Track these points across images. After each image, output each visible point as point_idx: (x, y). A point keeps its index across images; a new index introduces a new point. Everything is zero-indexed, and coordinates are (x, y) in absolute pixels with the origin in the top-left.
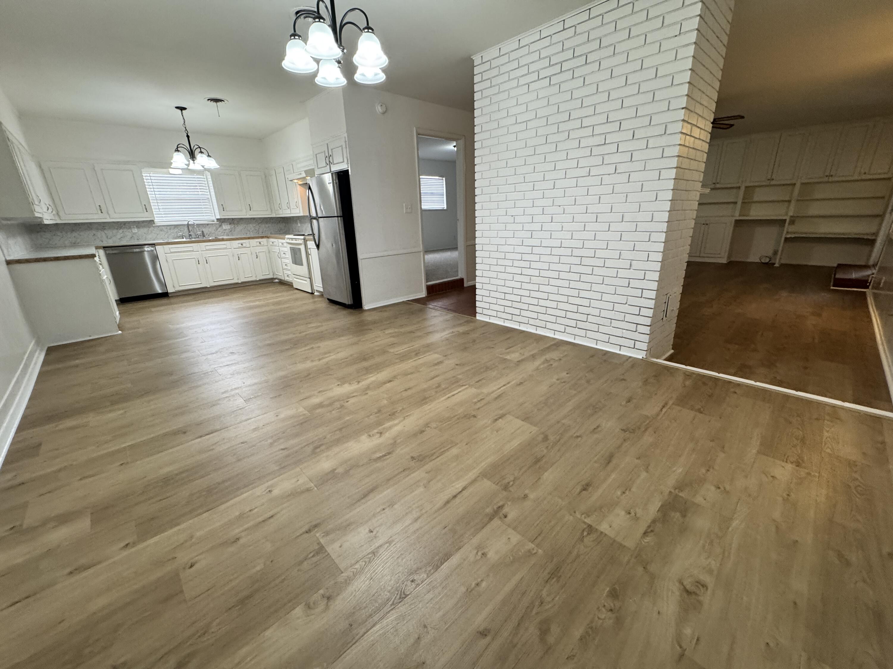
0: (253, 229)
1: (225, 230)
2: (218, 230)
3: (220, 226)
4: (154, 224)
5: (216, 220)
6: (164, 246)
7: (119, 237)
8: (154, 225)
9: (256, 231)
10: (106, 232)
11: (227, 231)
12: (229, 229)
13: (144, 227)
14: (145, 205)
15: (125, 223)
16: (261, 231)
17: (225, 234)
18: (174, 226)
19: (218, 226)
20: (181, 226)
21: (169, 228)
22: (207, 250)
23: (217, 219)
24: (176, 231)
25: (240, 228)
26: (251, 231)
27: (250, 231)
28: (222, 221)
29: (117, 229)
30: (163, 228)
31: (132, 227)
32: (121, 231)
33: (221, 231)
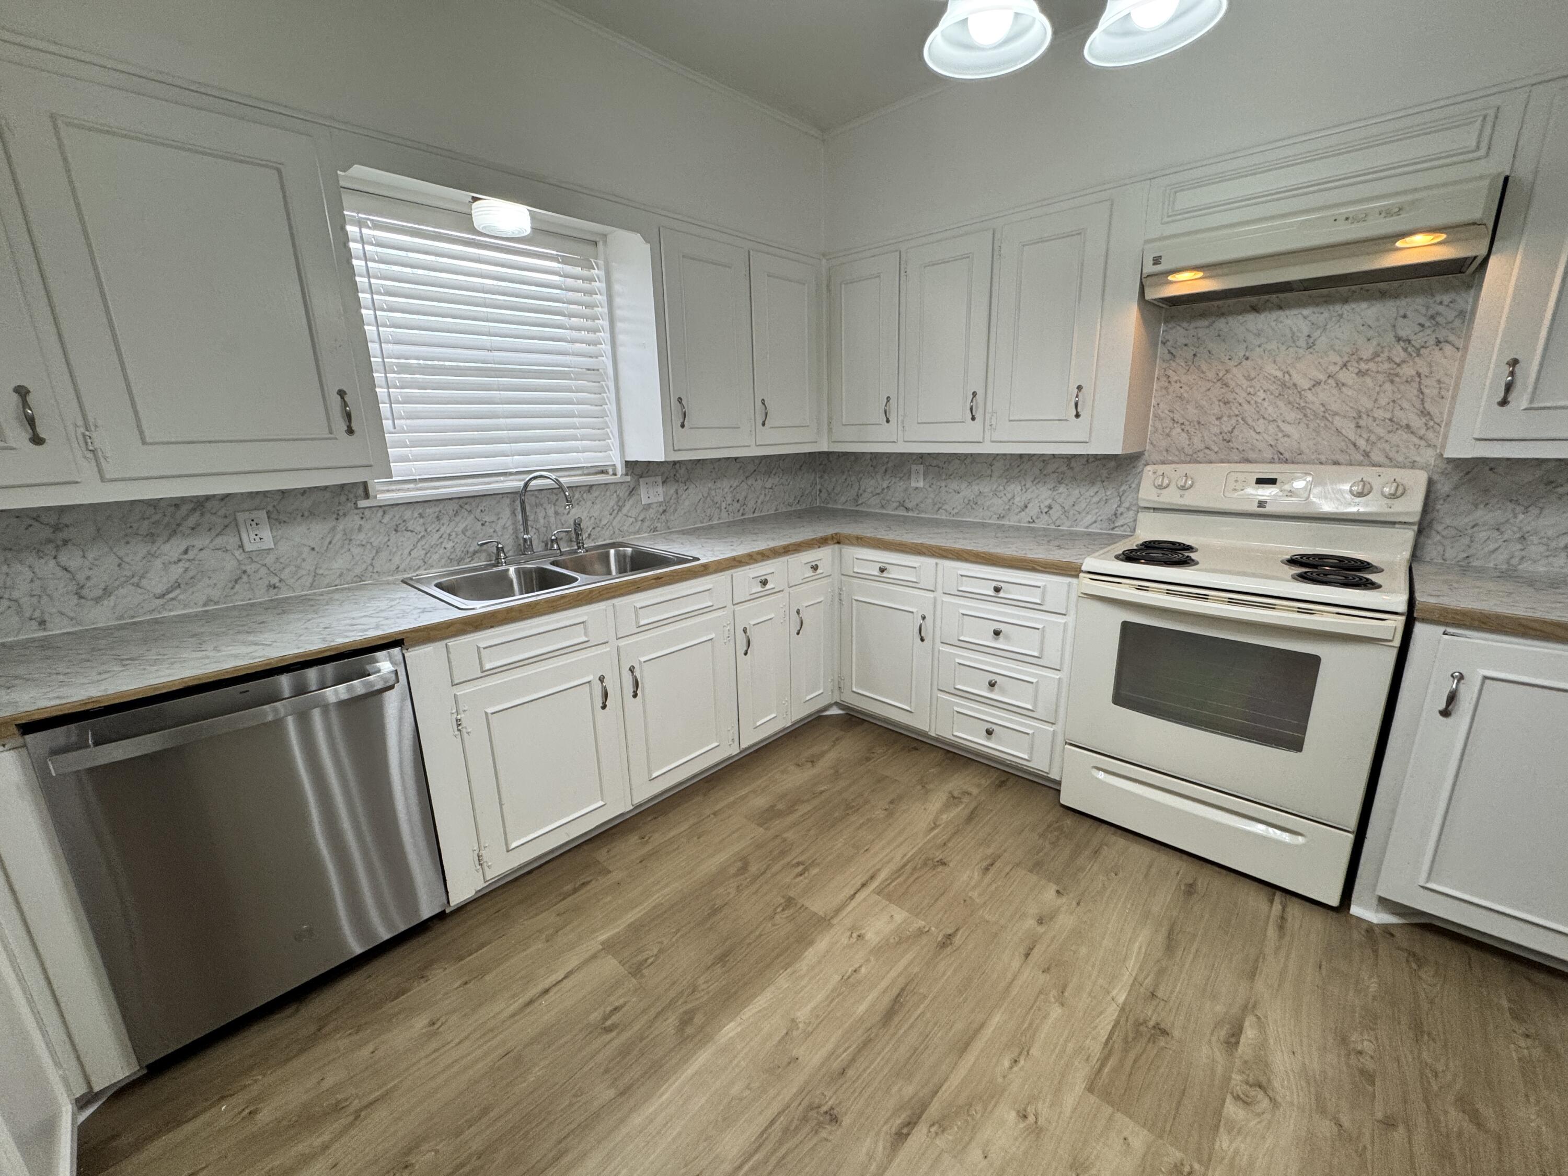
0: (729, 500)
1: (648, 507)
2: (625, 510)
3: (633, 491)
4: (367, 496)
5: (620, 470)
6: (452, 643)
7: (157, 582)
8: (363, 503)
9: (737, 505)
10: (72, 558)
11: (652, 513)
12: (660, 504)
13: (310, 514)
14: (342, 393)
15: (200, 503)
16: (751, 504)
17: (647, 523)
18: (454, 506)
19: (623, 492)
20: (485, 503)
21: (430, 511)
22: (643, 629)
23: (628, 464)
24: (461, 526)
25: (693, 495)
26: (724, 505)
27: (720, 508)
28: (638, 470)
29: (151, 537)
30: (408, 514)
31: (241, 517)
32: (172, 549)
33: (633, 513)
